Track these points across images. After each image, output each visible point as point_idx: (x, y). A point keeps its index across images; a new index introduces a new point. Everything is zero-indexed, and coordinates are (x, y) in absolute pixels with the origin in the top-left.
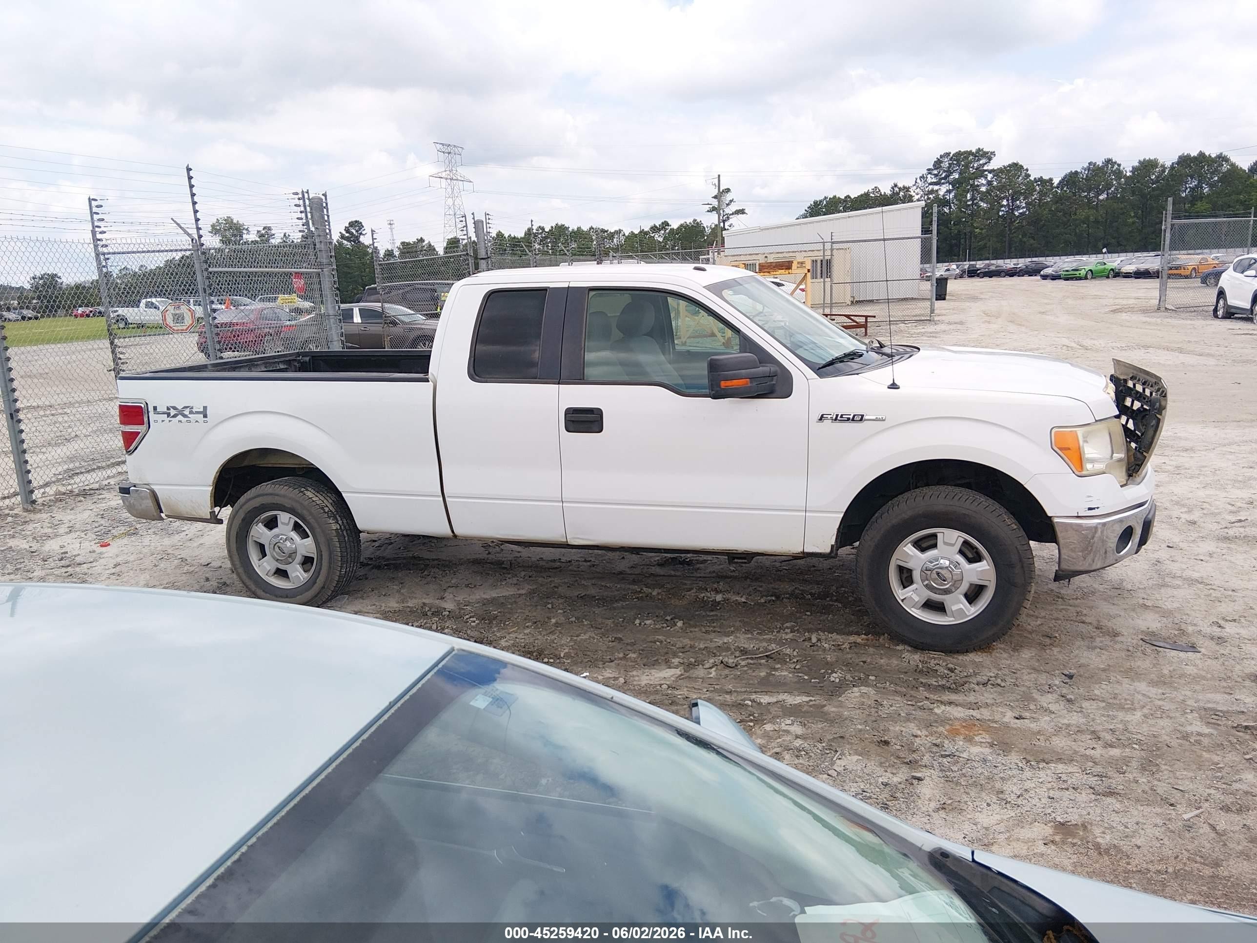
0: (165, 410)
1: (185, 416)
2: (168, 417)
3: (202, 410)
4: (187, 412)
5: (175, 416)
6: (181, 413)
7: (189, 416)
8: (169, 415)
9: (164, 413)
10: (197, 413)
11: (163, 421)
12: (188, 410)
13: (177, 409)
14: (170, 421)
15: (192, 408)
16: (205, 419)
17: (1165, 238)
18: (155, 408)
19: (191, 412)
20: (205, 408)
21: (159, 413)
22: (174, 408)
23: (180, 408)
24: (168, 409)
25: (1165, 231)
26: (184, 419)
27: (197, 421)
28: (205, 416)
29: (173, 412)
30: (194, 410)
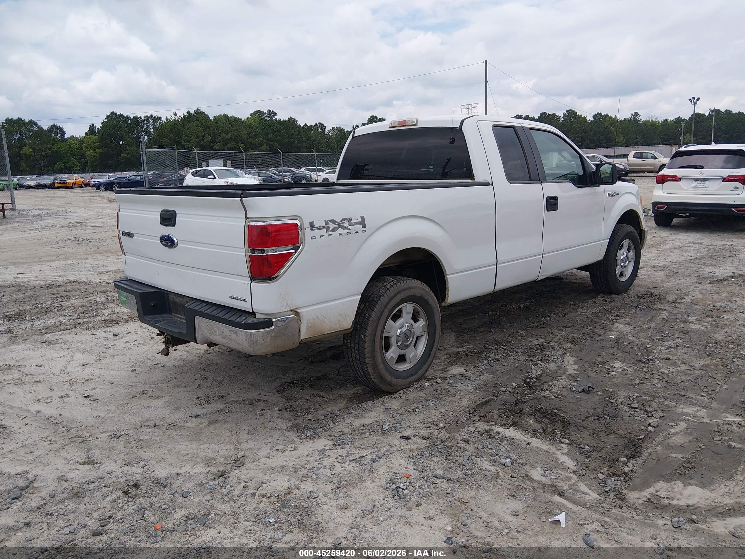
0: (324, 224)
1: (345, 228)
2: (327, 231)
3: (360, 220)
4: (346, 224)
5: (335, 229)
6: (339, 225)
7: (349, 227)
8: (328, 229)
9: (322, 228)
10: (357, 223)
11: (321, 237)
12: (347, 222)
13: (336, 222)
14: (329, 235)
15: (351, 219)
16: (364, 229)
17: (143, 159)
18: (312, 224)
19: (351, 224)
20: (363, 218)
21: (317, 229)
22: (333, 221)
23: (338, 221)
24: (326, 223)
25: (142, 154)
26: (344, 232)
27: (357, 232)
28: (364, 226)
29: (332, 226)
30: (353, 221)
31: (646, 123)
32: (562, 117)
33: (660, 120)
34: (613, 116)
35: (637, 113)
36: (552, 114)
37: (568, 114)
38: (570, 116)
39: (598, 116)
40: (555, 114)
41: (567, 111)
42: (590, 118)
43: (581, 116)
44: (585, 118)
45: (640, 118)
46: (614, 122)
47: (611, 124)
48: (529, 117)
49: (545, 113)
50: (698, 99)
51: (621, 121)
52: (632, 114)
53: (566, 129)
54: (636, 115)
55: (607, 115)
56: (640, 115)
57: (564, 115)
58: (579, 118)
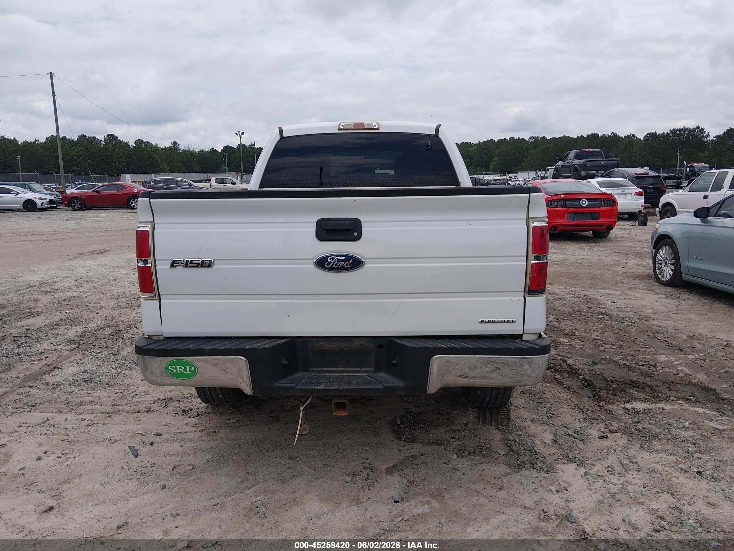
31: (185, 152)
32: (103, 140)
33: (197, 150)
34: (154, 144)
35: (176, 142)
36: (92, 137)
37: (109, 138)
38: (111, 141)
39: (139, 142)
40: (95, 137)
41: (107, 135)
42: (132, 144)
43: (122, 141)
44: (127, 144)
45: (180, 147)
46: (157, 150)
47: (154, 151)
48: (66, 138)
49: (85, 136)
50: (243, 134)
51: (162, 149)
52: (171, 143)
53: (109, 153)
54: (175, 144)
55: (148, 142)
56: (179, 145)
57: (105, 138)
58: (121, 143)
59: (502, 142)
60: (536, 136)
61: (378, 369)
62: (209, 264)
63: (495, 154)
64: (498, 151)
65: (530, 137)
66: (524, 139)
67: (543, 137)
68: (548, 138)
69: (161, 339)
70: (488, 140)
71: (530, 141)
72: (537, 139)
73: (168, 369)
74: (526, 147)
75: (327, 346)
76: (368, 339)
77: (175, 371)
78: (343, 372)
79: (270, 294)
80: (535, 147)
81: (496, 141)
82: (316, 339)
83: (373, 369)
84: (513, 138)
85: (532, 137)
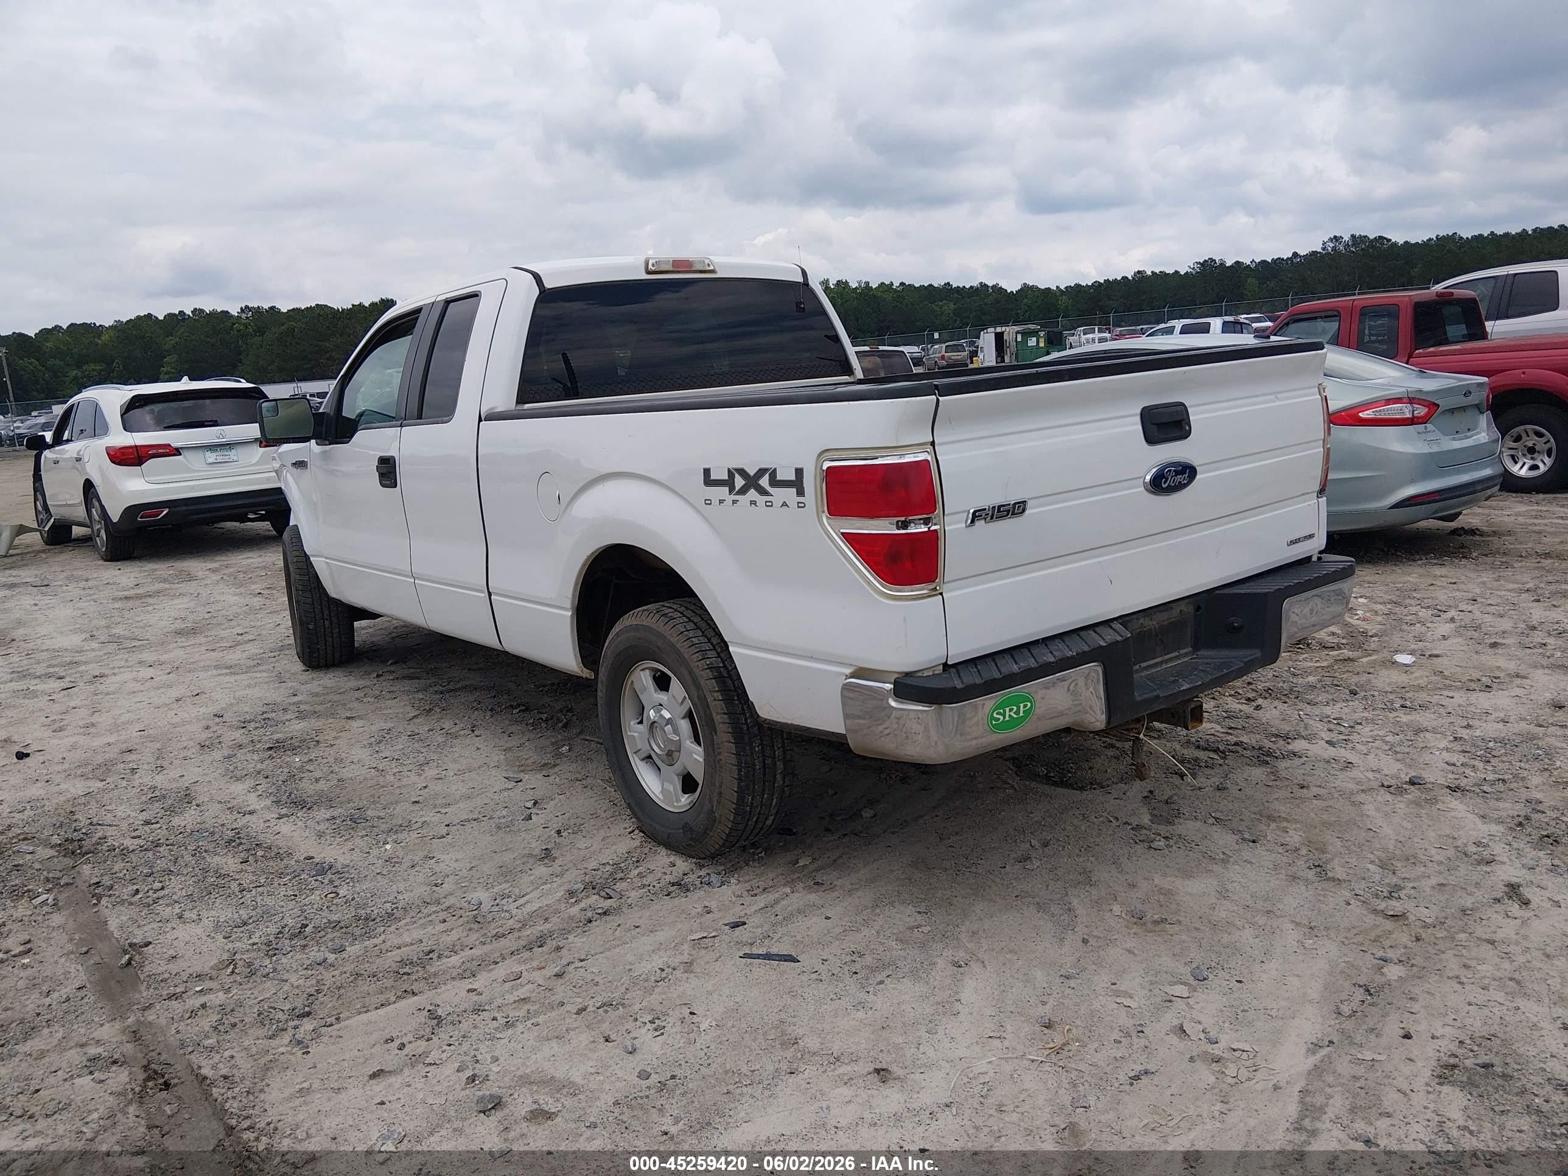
59: (176, 320)
60: (256, 306)
61: (1196, 648)
62: (1017, 509)
63: (167, 347)
64: (171, 341)
65: (241, 308)
66: (227, 312)
67: (272, 308)
68: (284, 310)
69: (937, 672)
70: (139, 318)
71: (244, 316)
72: (258, 311)
73: (993, 718)
74: (239, 331)
75: (1150, 623)
76: (1187, 601)
77: (1001, 718)
78: (1161, 663)
79: (1092, 549)
80: (261, 331)
81: (161, 318)
82: (1135, 616)
83: (1190, 649)
84: (202, 311)
85: (247, 307)
